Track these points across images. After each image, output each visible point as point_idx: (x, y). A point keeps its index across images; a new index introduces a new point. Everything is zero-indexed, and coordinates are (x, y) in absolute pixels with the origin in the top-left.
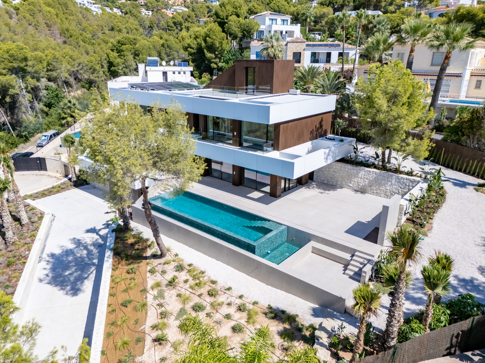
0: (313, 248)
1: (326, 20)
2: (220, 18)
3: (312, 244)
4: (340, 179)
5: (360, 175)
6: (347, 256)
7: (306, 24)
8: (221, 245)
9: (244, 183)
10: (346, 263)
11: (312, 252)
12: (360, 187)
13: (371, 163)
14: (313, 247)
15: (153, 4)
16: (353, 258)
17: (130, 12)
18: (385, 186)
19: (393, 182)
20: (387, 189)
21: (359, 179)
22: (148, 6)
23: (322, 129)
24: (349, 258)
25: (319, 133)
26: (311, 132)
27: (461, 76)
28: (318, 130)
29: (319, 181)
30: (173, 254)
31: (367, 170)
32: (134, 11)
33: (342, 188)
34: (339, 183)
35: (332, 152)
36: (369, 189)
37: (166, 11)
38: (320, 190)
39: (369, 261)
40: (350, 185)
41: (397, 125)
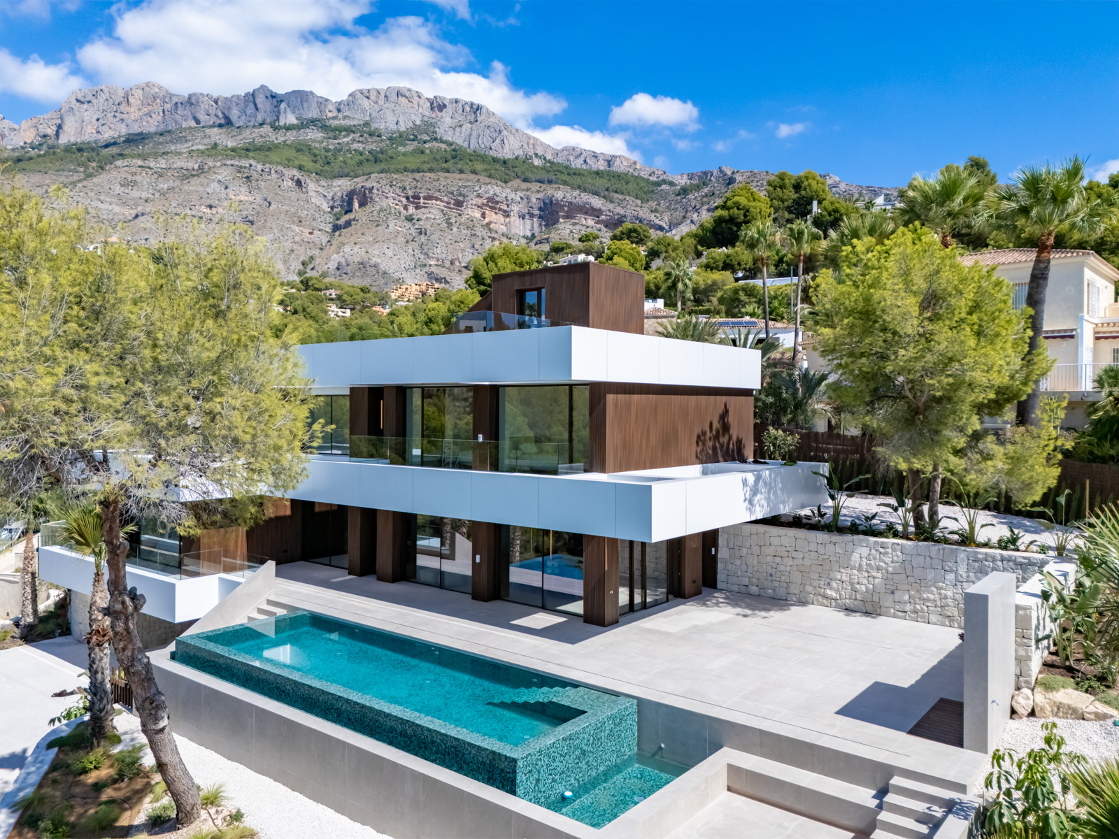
0: (733, 770)
1: (719, 294)
2: (484, 285)
3: (728, 756)
4: (797, 578)
5: (855, 557)
6: (864, 796)
7: (675, 295)
8: (395, 766)
9: (508, 595)
10: (861, 825)
11: (729, 789)
12: (859, 597)
13: (883, 527)
14: (730, 766)
15: (355, 296)
16: (885, 799)
17: (304, 310)
18: (939, 588)
19: (962, 570)
20: (946, 598)
21: (855, 572)
22: (344, 301)
23: (730, 438)
24: (873, 803)
25: (722, 446)
26: (699, 437)
27: (1072, 337)
28: (717, 437)
29: (735, 588)
30: (226, 813)
31: (875, 543)
32: (313, 309)
33: (803, 603)
34: (794, 589)
35: (765, 484)
36: (887, 601)
37: (382, 310)
38: (738, 610)
39: (950, 807)
40: (829, 592)
41: (951, 380)
